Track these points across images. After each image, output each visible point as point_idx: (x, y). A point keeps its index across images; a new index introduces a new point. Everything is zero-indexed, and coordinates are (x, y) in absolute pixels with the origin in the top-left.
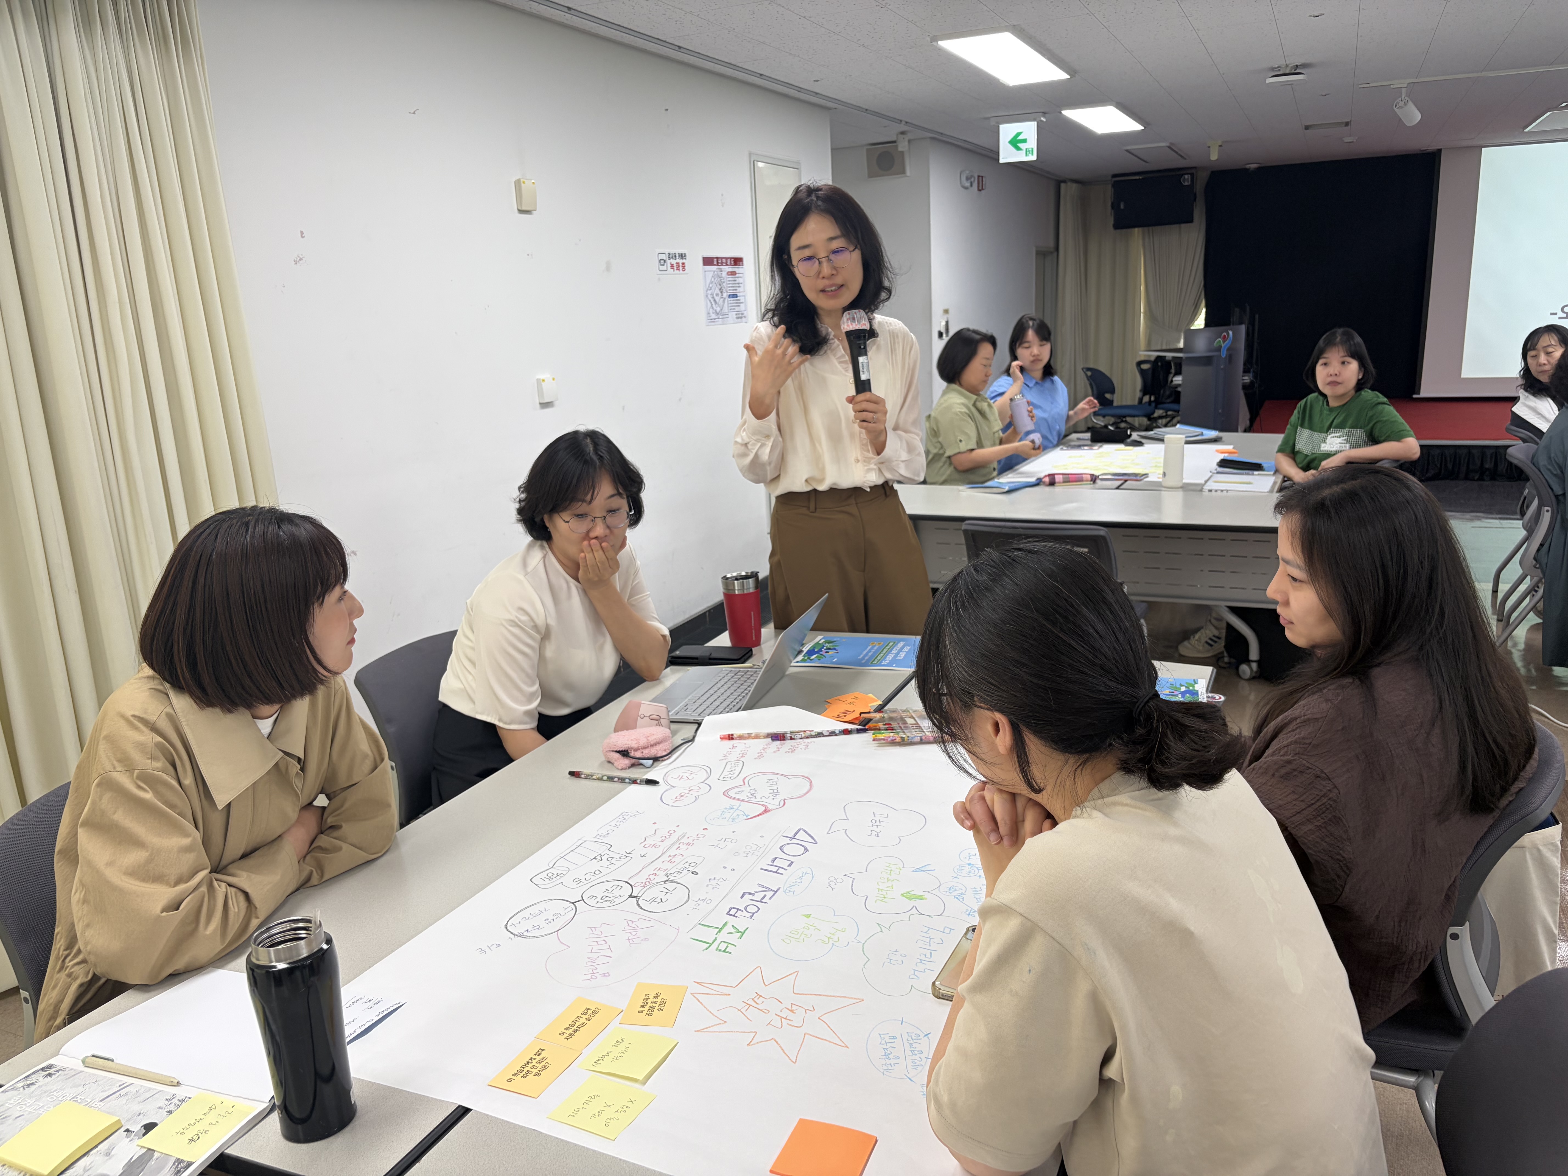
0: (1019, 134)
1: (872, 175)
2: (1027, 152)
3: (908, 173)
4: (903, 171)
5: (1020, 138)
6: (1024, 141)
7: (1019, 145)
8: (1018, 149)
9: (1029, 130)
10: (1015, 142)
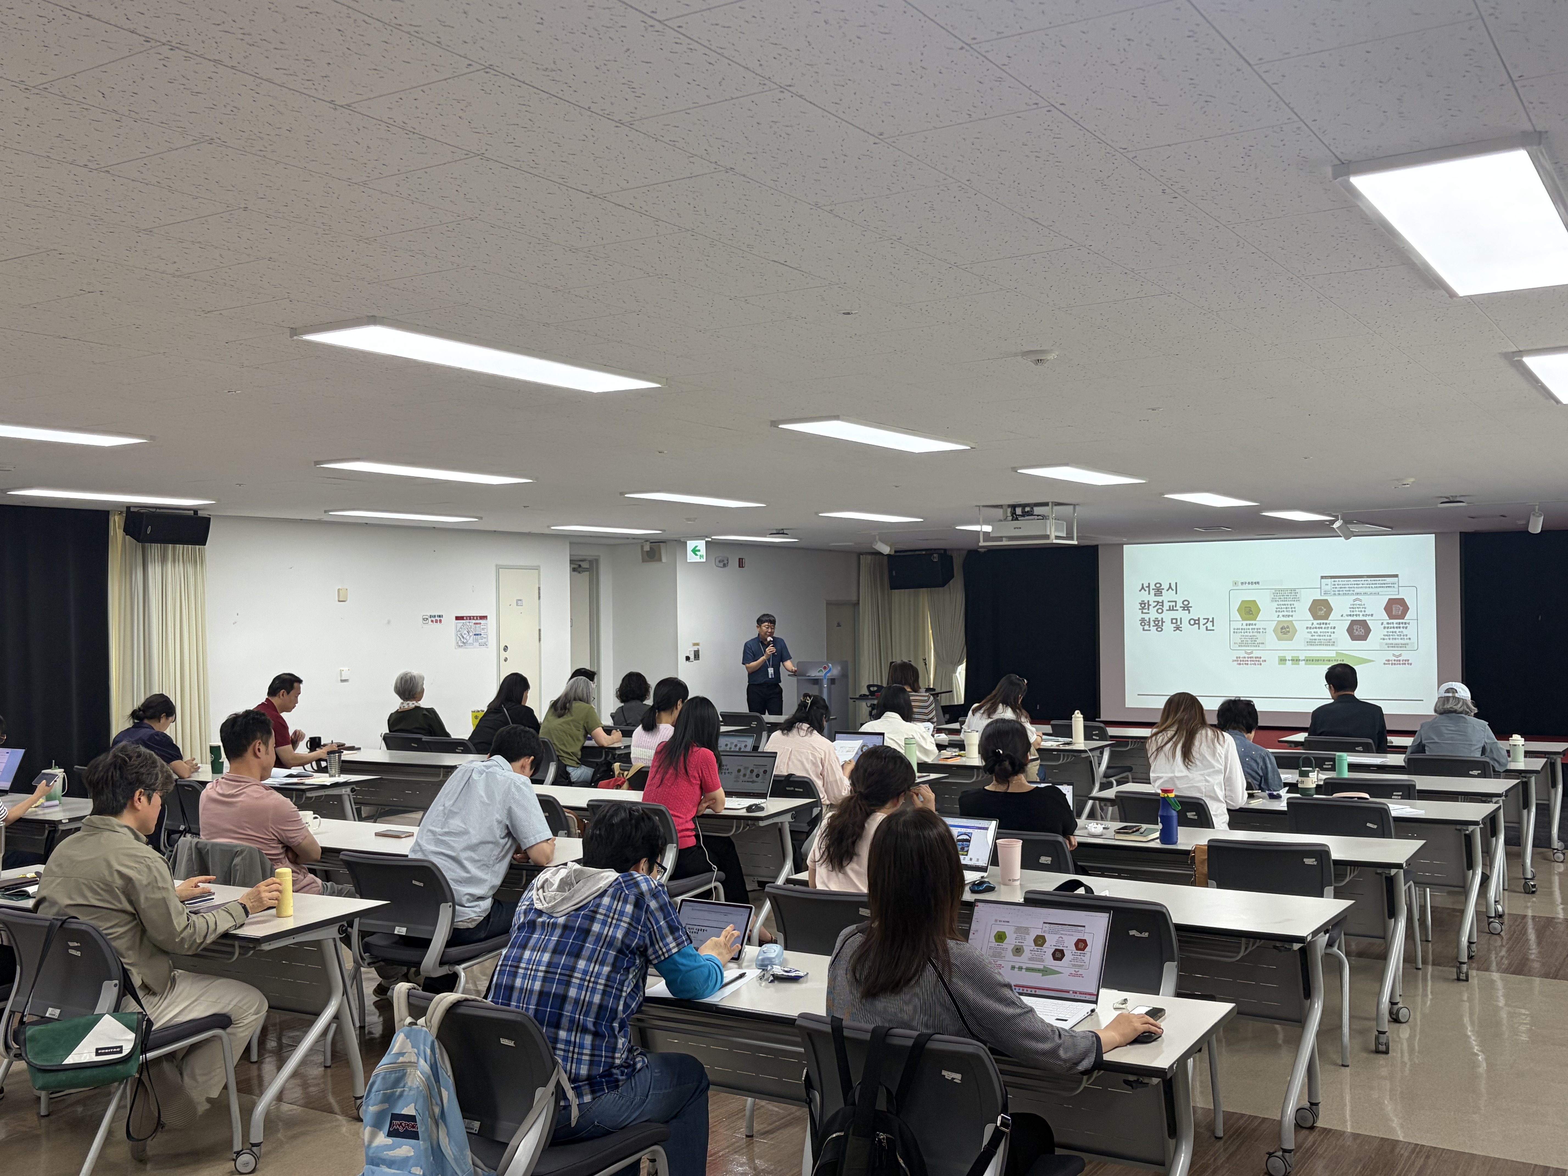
0: (696, 547)
1: (644, 561)
2: (701, 556)
3: (664, 560)
4: (660, 560)
5: (697, 549)
6: (699, 551)
7: (697, 553)
8: (696, 555)
9: (701, 544)
10: (695, 551)
